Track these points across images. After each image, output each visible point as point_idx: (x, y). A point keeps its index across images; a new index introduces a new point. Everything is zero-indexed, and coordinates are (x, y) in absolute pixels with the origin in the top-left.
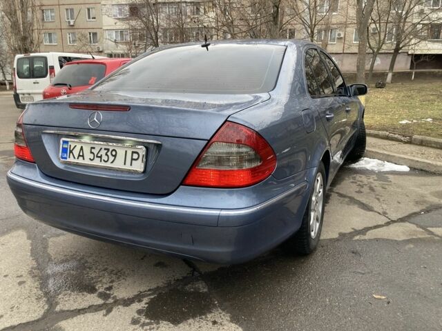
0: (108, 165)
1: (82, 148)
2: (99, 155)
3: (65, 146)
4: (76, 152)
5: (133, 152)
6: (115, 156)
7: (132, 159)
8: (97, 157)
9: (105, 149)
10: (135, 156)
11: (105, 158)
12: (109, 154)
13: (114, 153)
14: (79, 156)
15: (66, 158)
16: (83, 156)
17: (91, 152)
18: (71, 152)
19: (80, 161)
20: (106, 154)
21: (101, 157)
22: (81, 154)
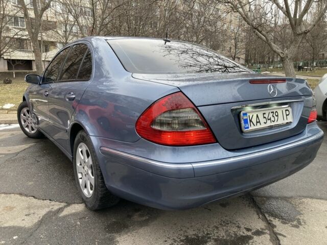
0: (276, 123)
1: (257, 116)
2: (269, 118)
3: (245, 118)
4: (254, 120)
5: (286, 110)
6: (277, 116)
7: (287, 115)
8: (268, 119)
9: (272, 112)
10: (287, 113)
11: (273, 119)
12: (274, 115)
13: (277, 114)
14: (257, 122)
15: (248, 128)
16: (259, 122)
17: (264, 117)
18: (251, 121)
19: (259, 126)
20: (273, 116)
21: (270, 119)
22: (258, 121)
